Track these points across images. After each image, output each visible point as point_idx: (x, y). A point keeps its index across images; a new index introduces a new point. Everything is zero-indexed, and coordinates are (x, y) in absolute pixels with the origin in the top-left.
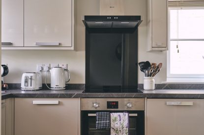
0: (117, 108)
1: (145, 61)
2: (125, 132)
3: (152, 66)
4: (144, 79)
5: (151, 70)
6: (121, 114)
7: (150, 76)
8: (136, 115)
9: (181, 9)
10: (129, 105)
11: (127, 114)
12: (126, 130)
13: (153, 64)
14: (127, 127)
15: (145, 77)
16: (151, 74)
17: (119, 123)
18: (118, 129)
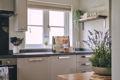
0: (1, 64)
1: (14, 37)
2: (6, 78)
3: (18, 40)
4: (13, 47)
5: (18, 42)
6: (4, 68)
7: (17, 45)
8: (13, 67)
9: (32, 9)
10: (9, 62)
11: (7, 67)
12: (7, 76)
13: (19, 39)
14: (8, 75)
15: (14, 46)
16: (18, 44)
17: (3, 73)
18: (3, 77)
